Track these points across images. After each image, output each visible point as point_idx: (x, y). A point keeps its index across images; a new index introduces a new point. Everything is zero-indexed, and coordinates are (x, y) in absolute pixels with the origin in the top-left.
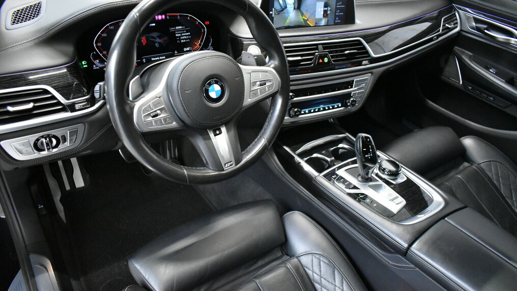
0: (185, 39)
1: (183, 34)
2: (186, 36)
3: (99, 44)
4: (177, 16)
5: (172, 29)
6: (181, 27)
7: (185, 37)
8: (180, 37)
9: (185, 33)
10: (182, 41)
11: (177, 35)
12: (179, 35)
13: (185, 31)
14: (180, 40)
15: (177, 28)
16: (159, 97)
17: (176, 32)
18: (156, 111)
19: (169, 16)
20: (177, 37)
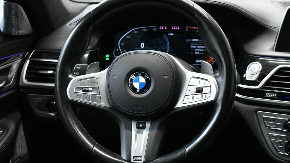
0: (199, 51)
1: (198, 47)
2: (201, 48)
3: (123, 44)
4: (196, 29)
5: (189, 40)
6: (197, 40)
7: (200, 50)
8: (194, 49)
9: (200, 46)
10: (196, 53)
11: (192, 47)
12: (195, 47)
13: (201, 44)
14: (194, 51)
15: (193, 40)
16: (97, 78)
17: (192, 44)
18: (88, 88)
19: (188, 29)
20: (192, 48)
